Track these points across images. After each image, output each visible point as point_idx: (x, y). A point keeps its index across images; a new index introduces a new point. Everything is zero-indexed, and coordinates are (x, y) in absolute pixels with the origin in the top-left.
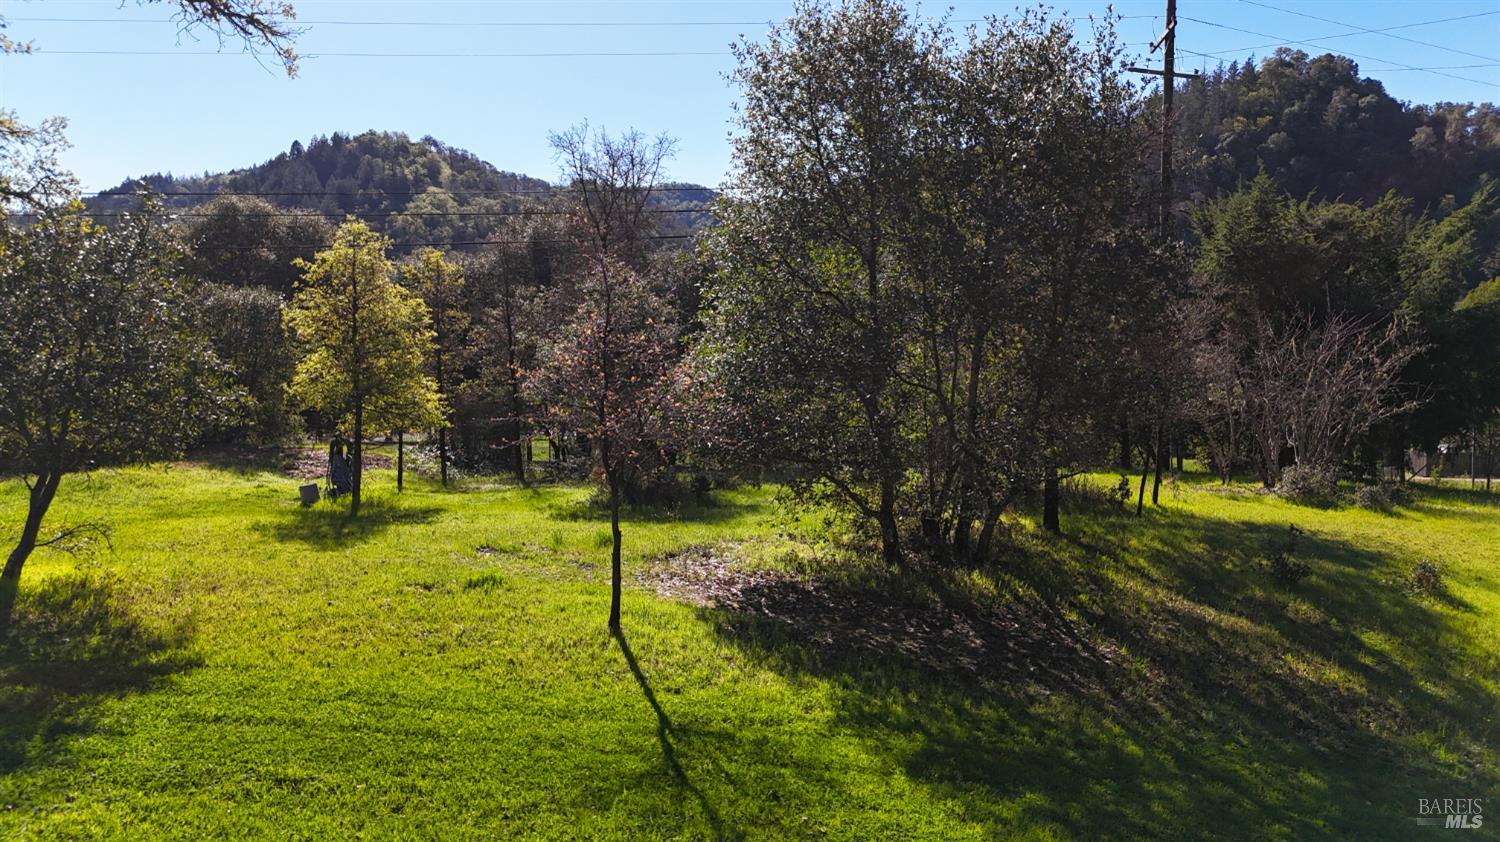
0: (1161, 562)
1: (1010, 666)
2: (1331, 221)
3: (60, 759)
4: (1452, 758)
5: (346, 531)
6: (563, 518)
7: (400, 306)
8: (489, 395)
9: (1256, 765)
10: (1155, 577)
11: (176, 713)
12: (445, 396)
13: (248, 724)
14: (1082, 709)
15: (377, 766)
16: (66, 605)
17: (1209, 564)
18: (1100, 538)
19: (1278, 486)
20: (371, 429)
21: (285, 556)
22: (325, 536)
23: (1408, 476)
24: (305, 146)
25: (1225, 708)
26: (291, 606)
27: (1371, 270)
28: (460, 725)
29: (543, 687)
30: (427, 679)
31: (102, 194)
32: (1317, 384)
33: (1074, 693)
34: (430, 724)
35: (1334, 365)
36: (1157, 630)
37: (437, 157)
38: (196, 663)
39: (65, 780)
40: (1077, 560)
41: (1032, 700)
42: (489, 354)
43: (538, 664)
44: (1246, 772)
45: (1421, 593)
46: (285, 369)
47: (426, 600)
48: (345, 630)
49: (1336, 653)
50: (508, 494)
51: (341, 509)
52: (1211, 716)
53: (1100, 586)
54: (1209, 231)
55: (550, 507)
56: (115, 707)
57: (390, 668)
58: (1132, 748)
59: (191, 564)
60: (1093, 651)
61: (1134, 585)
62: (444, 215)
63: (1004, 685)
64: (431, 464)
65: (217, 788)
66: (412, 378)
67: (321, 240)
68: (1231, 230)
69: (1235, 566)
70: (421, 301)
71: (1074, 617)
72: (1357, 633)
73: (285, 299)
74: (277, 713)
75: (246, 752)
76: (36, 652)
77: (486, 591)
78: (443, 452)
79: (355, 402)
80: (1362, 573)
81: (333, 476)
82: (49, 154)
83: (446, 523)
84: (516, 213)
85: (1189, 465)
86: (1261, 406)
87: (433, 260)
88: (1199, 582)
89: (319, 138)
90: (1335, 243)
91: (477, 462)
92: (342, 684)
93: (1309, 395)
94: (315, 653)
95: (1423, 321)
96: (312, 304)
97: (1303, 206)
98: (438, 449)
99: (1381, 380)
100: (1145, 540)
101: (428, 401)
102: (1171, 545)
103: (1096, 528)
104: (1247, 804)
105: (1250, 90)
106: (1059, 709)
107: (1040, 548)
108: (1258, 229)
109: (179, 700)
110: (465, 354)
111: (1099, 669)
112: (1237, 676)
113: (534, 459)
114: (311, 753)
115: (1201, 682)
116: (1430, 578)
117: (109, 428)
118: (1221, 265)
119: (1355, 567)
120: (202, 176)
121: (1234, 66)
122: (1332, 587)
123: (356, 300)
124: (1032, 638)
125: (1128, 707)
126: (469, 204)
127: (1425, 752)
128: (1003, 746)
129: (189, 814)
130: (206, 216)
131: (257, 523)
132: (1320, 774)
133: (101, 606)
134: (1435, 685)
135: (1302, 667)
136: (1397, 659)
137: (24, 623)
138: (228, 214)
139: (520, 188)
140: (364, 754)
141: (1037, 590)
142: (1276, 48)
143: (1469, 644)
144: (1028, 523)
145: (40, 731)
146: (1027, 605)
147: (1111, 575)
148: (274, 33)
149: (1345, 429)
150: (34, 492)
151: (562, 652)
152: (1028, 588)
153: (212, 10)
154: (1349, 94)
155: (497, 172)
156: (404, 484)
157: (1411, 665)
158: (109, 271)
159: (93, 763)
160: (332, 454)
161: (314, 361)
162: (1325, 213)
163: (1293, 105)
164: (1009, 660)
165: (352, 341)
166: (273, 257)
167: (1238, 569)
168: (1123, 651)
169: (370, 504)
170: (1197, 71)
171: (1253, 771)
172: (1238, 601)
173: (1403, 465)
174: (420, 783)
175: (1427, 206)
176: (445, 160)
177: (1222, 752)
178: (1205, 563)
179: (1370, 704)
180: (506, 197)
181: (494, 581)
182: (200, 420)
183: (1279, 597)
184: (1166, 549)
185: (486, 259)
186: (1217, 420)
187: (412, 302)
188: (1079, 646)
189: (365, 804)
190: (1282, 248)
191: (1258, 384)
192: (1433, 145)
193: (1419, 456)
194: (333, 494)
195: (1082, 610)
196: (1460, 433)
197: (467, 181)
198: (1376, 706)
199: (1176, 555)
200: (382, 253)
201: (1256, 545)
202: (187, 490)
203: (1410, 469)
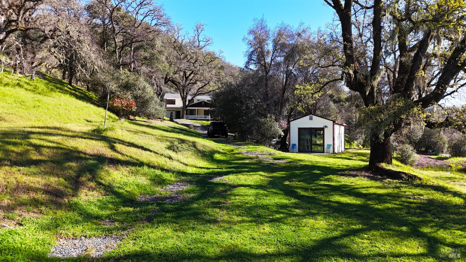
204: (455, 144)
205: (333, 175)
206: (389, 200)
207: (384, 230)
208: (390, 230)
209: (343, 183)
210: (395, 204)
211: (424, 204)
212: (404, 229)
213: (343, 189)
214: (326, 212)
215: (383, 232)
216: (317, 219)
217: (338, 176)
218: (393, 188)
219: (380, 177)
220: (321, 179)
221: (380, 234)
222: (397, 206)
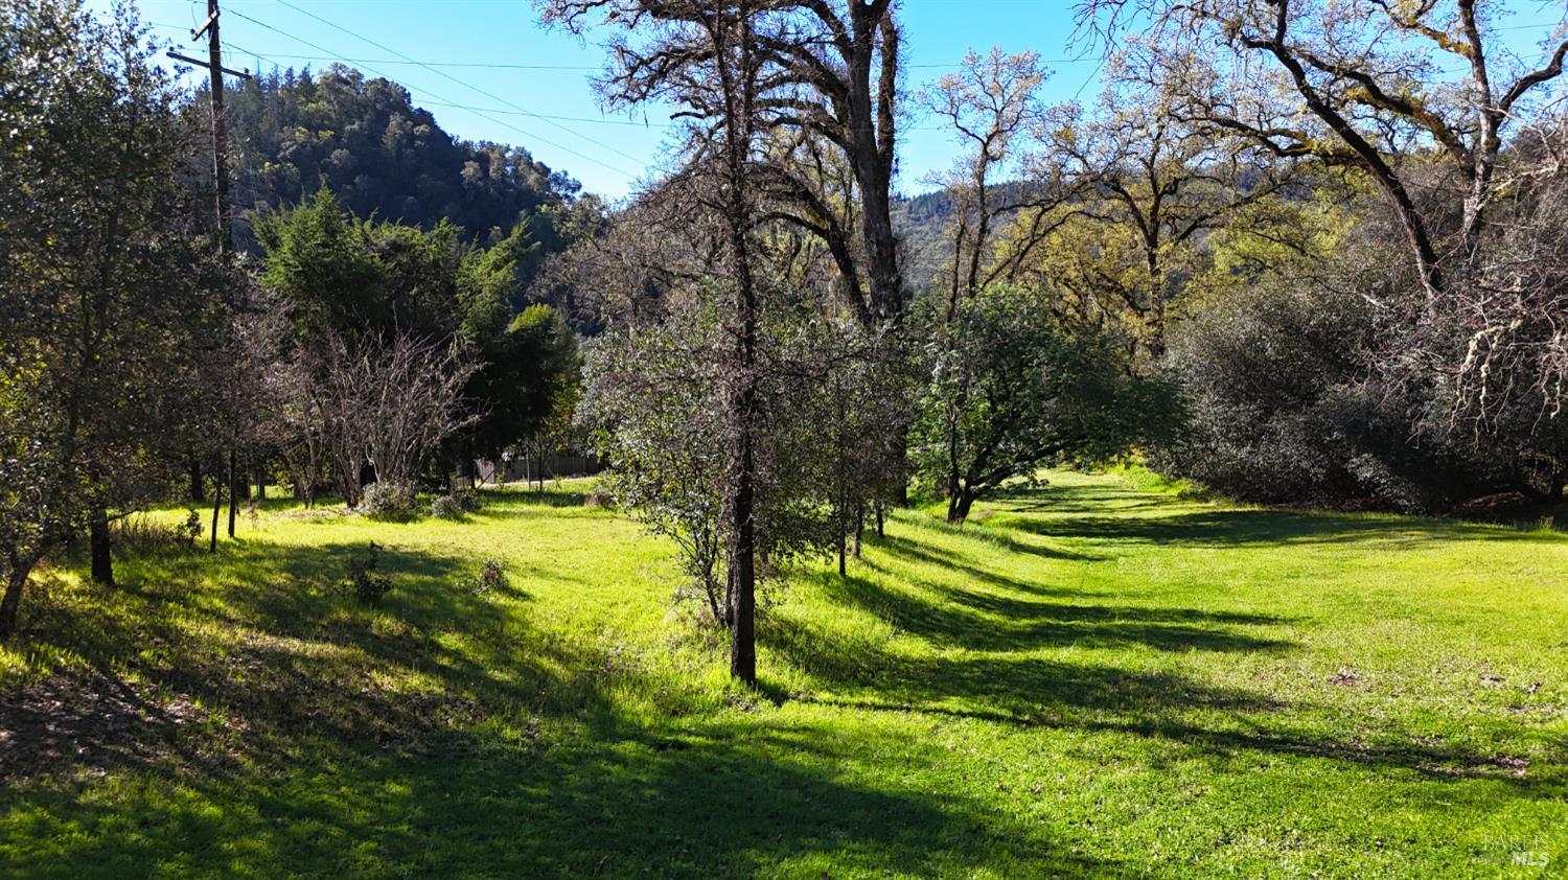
0: (239, 599)
1: (51, 753)
2: (394, 242)
4: (517, 734)
9: (344, 789)
10: (234, 616)
14: (148, 782)
17: (293, 594)
18: (165, 583)
19: (360, 505)
23: (477, 484)
25: (312, 740)
27: (433, 292)
32: (392, 402)
33: (136, 765)
35: (405, 382)
36: (235, 673)
40: (137, 613)
41: (81, 787)
44: (333, 800)
45: (487, 590)
49: (417, 660)
52: (297, 751)
53: (166, 638)
54: (274, 243)
58: (210, 810)
60: (160, 713)
61: (209, 629)
63: (42, 779)
68: (298, 243)
69: (320, 591)
71: (134, 679)
72: (435, 638)
80: (439, 579)
85: (271, 491)
86: (340, 425)
88: (281, 614)
90: (399, 264)
93: (384, 412)
95: (479, 341)
97: (367, 225)
99: (448, 396)
100: (221, 578)
102: (251, 579)
103: (161, 573)
104: (335, 831)
105: (308, 101)
106: (117, 790)
107: (88, 606)
108: (325, 245)
111: (168, 732)
112: (324, 704)
115: (286, 718)
116: (495, 576)
118: (290, 280)
119: (433, 575)
121: (290, 73)
122: (413, 597)
124: (79, 714)
125: (204, 765)
127: (495, 734)
128: (42, 852)
132: (405, 780)
134: (502, 671)
135: (387, 679)
136: (470, 655)
141: (85, 657)
142: (333, 62)
143: (528, 628)
144: (72, 579)
146: (72, 676)
147: (180, 622)
149: (419, 444)
152: (73, 656)
154: (405, 121)
157: (481, 657)
162: (388, 234)
163: (353, 123)
164: (49, 747)
167: (322, 594)
168: (197, 705)
170: (247, 71)
171: (343, 797)
172: (323, 626)
173: (472, 473)
175: (478, 234)
177: (310, 786)
178: (288, 593)
179: (447, 701)
183: (363, 615)
184: (244, 584)
186: (298, 442)
188: (142, 712)
190: (350, 265)
191: (336, 403)
192: (480, 179)
193: (486, 464)
195: (146, 669)
196: (515, 442)
198: (453, 703)
199: (256, 589)
201: (340, 567)
203: (479, 477)
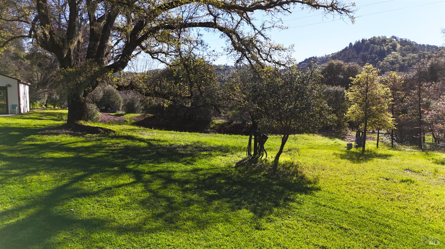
3: (287, 206)
5: (361, 158)
6: (438, 164)
7: (381, 90)
8: (410, 119)
11: (314, 202)
12: (395, 119)
13: (332, 209)
15: (370, 231)
16: (289, 168)
20: (369, 128)
21: (342, 163)
22: (354, 159)
24: (353, 44)
26: (345, 178)
28: (398, 226)
29: (429, 220)
30: (387, 208)
31: (299, 63)
34: (388, 223)
37: (396, 42)
38: (318, 189)
39: (288, 212)
42: (411, 106)
43: (427, 212)
46: (344, 109)
47: (387, 183)
48: (360, 188)
50: (416, 153)
51: (359, 151)
55: (433, 159)
56: (300, 197)
57: (374, 202)
59: (318, 162)
62: (397, 61)
64: (388, 141)
65: (324, 225)
66: (384, 113)
67: (357, 71)
70: (389, 88)
73: (345, 89)
74: (341, 208)
75: (332, 217)
76: (282, 178)
77: (408, 184)
78: (392, 137)
79: (365, 119)
81: (357, 141)
82: (290, 54)
83: (393, 160)
84: (424, 57)
87: (393, 75)
89: (358, 41)
91: (405, 141)
92: (359, 204)
94: (351, 193)
96: (354, 90)
98: (391, 136)
101: (389, 120)
109: (315, 198)
110: (402, 105)
113: (426, 142)
114: (350, 222)
117: (300, 124)
120: (324, 56)
123: (367, 89)
126: (406, 56)
129: (317, 230)
130: (325, 67)
131: (335, 153)
133: (296, 169)
137: (279, 171)
138: (331, 65)
139: (426, 49)
140: (366, 227)
145: (283, 198)
148: (349, 12)
150: (283, 139)
151: (437, 210)
153: (332, 9)
155: (418, 45)
156: (379, 146)
158: (303, 83)
159: (294, 210)
160: (357, 135)
161: (353, 107)
165: (365, 101)
166: (343, 77)
169: (368, 151)
174: (384, 241)
176: (398, 43)
180: (420, 52)
181: (411, 181)
182: (323, 123)
185: (412, 74)
187: (386, 89)
189: (366, 242)
194: (356, 147)
197: (406, 49)
200: (377, 74)
202: (316, 142)
204: (128, 103)
205: (34, 135)
206: (97, 150)
207: (102, 172)
208: (107, 171)
209: (48, 141)
210: (102, 152)
211: (123, 149)
212: (116, 168)
213: (51, 146)
214: (44, 168)
215: (101, 174)
216: (39, 174)
217: (40, 135)
218: (95, 140)
219: (80, 133)
220: (23, 139)
221: (100, 175)
222: (104, 154)
